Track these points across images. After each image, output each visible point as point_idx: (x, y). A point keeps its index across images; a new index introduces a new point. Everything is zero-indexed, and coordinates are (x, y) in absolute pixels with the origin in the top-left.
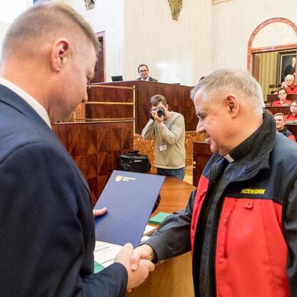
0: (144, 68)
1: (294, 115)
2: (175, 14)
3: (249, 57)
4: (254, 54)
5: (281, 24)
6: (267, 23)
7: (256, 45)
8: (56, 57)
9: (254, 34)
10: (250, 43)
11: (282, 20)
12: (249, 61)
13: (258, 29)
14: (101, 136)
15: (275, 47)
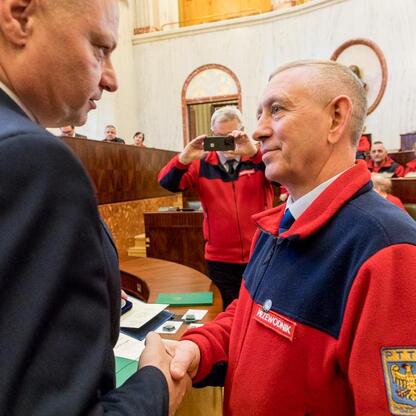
3: (183, 109)
4: (188, 105)
5: (218, 72)
6: (201, 69)
7: (191, 95)
8: (8, 20)
9: (187, 82)
10: (184, 93)
11: (218, 66)
12: (184, 115)
13: (192, 76)
15: (213, 98)
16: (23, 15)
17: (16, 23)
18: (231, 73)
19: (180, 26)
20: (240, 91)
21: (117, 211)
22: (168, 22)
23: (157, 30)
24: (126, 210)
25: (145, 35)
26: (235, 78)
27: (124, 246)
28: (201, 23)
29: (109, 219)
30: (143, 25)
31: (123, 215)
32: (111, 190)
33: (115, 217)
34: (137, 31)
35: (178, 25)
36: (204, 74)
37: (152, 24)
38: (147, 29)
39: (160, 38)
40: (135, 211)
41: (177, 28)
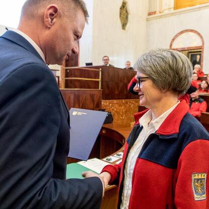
0: (106, 58)
1: (203, 90)
2: (124, 26)
5: (191, 34)
6: (182, 32)
9: (173, 40)
10: (171, 45)
11: (192, 31)
13: (177, 36)
14: (82, 99)
15: (188, 48)
16: (53, 17)
17: (50, 20)
18: (199, 34)
19: (174, 10)
20: (203, 44)
21: (127, 103)
22: (167, 8)
23: (160, 13)
24: (132, 103)
25: (153, 16)
26: (201, 37)
27: (129, 121)
28: (185, 7)
29: (123, 107)
30: (153, 11)
31: (130, 106)
32: (125, 92)
33: (126, 106)
34: (150, 14)
35: (173, 9)
36: (183, 35)
37: (158, 10)
38: (155, 13)
39: (161, 17)
40: (137, 104)
41: (172, 11)
